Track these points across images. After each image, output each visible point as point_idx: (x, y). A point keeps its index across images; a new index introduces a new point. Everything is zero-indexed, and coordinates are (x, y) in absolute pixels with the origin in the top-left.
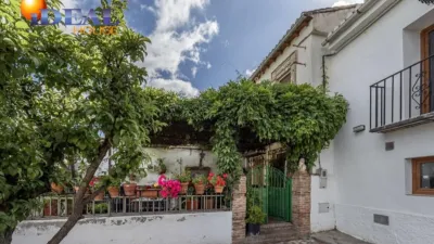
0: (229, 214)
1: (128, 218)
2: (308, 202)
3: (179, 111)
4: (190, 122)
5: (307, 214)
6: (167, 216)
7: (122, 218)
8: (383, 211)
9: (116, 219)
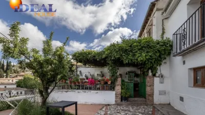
0: (114, 92)
1: (81, 91)
2: (153, 90)
3: (94, 56)
4: (98, 60)
5: (152, 95)
6: (92, 91)
7: (80, 91)
8: (182, 95)
9: (78, 91)
